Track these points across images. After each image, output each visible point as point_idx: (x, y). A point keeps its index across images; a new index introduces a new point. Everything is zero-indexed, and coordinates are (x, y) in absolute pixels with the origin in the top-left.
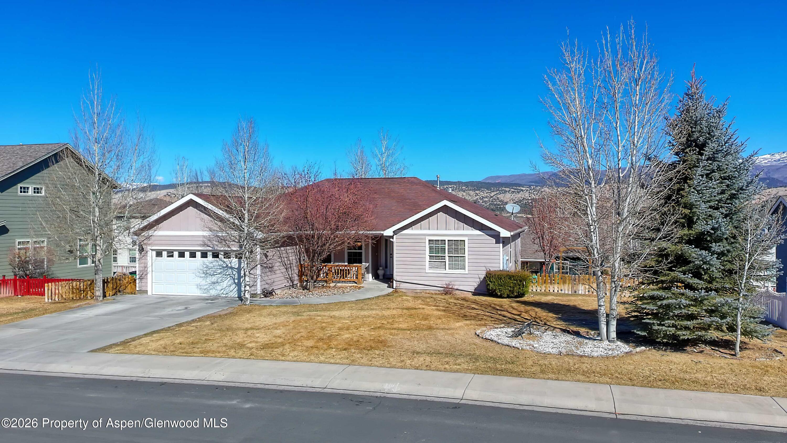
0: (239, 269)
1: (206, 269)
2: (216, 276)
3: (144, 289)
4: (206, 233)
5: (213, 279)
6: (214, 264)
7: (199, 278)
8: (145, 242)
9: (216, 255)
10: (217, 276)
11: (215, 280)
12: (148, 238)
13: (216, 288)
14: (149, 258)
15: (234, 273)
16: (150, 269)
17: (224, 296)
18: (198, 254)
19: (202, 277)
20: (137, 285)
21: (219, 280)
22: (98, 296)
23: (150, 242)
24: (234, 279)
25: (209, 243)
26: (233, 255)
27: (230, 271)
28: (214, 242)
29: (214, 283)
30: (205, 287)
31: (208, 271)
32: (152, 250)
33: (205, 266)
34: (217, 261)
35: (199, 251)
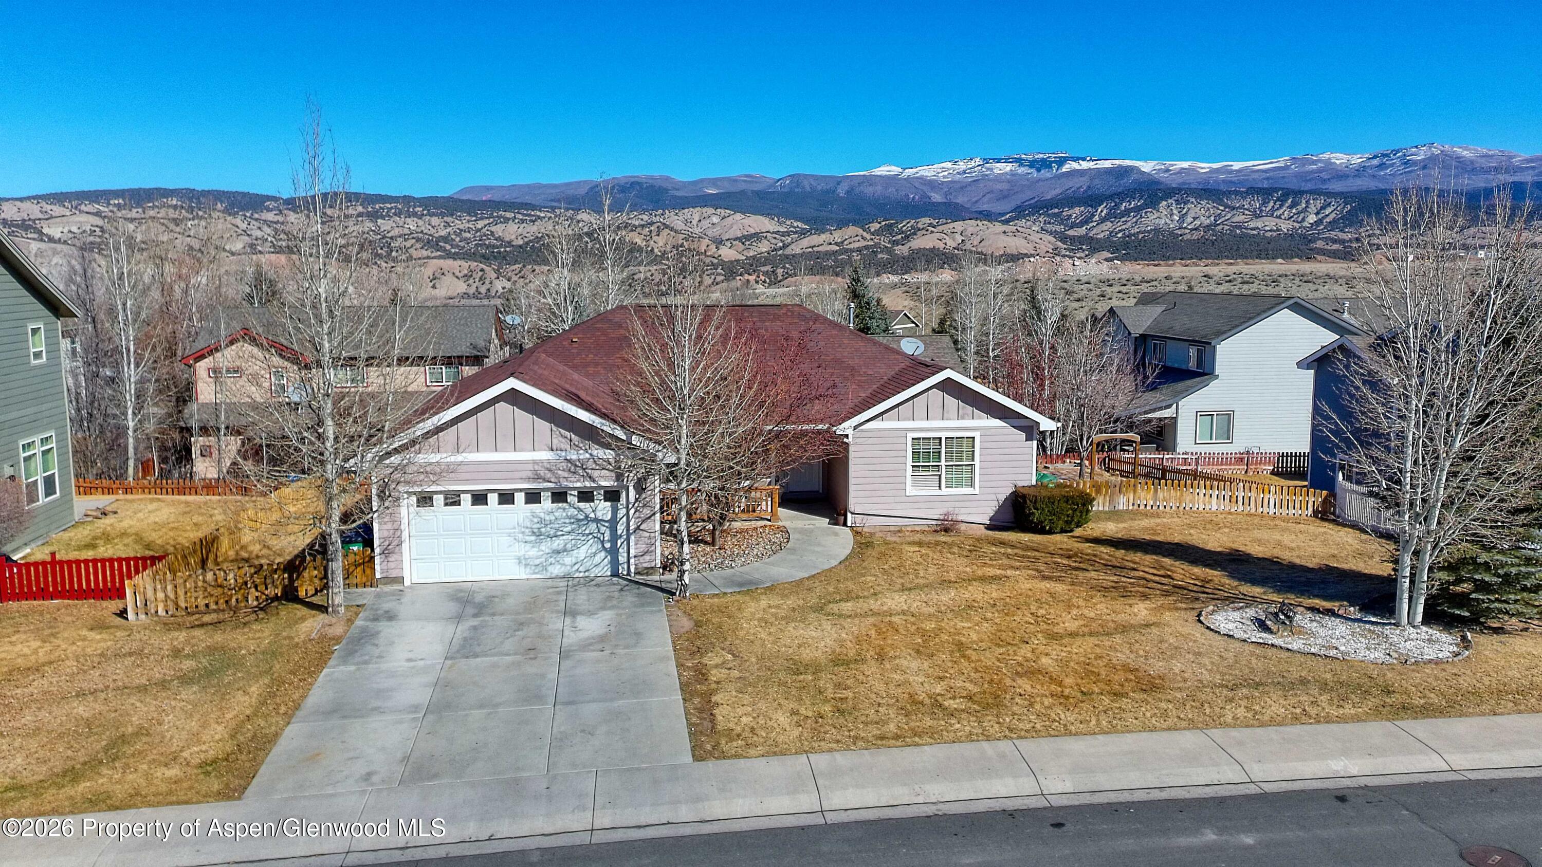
0: (613, 523)
1: (538, 526)
2: (561, 538)
3: (394, 574)
4: (545, 455)
5: (556, 544)
6: (557, 514)
7: (523, 545)
8: (395, 477)
9: (559, 496)
10: (564, 537)
11: (561, 547)
13: (561, 561)
14: (404, 511)
15: (603, 529)
16: (405, 535)
17: (581, 575)
18: (520, 498)
19: (531, 542)
20: (377, 567)
21: (569, 546)
23: (403, 477)
24: (603, 542)
25: (549, 475)
26: (599, 495)
27: (593, 526)
28: (560, 472)
29: (558, 552)
30: (537, 562)
31: (543, 530)
32: (410, 494)
33: (536, 520)
34: (564, 509)
35: (521, 490)
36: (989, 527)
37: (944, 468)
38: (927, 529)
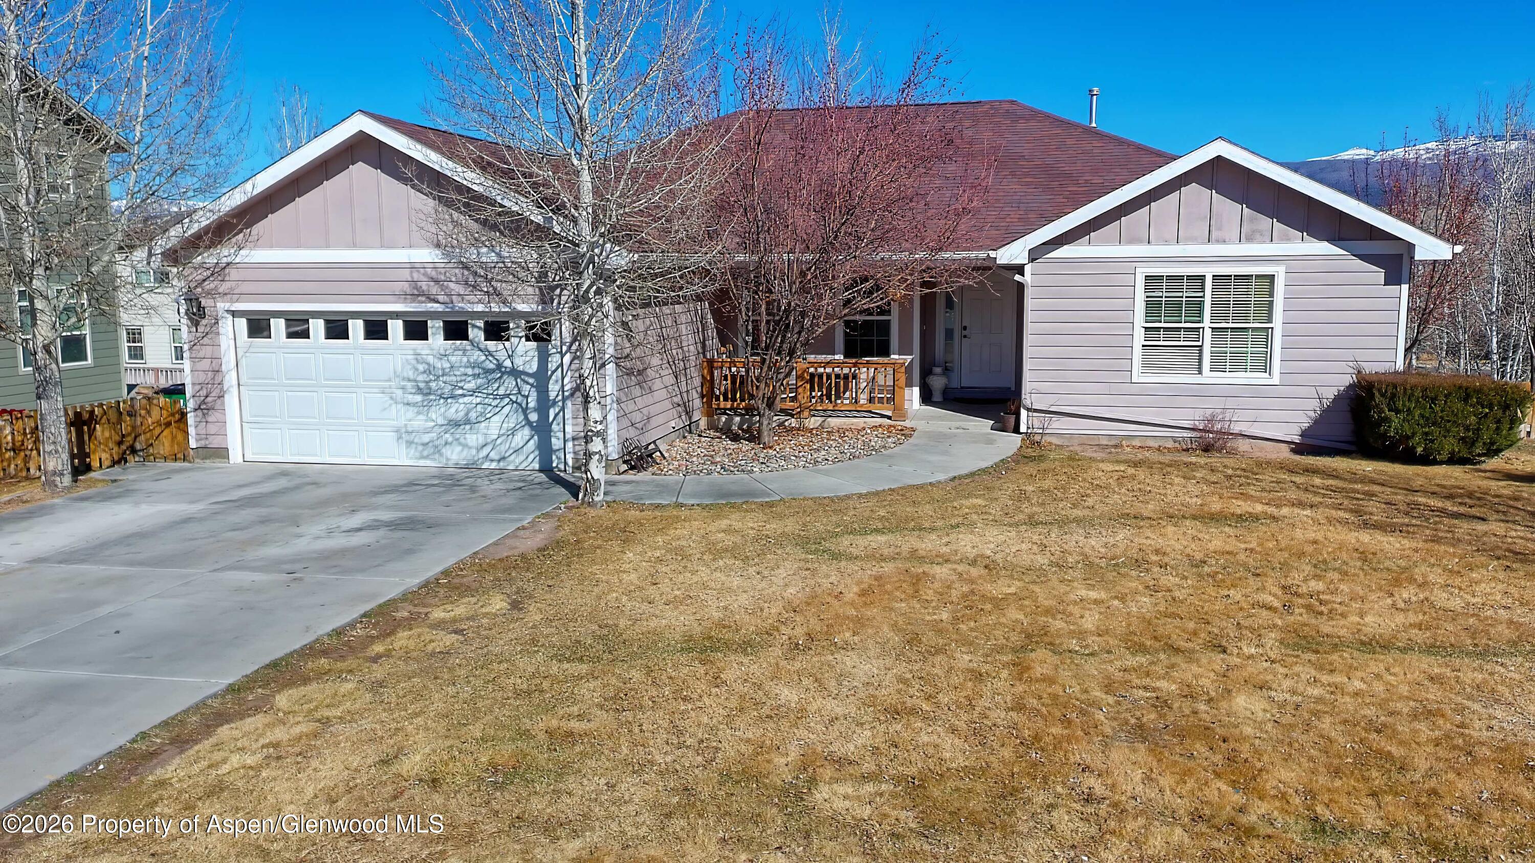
0: (542, 377)
1: (424, 377)
2: (461, 400)
3: (215, 442)
4: (426, 255)
6: (451, 358)
7: (404, 407)
8: (208, 285)
9: (456, 331)
10: (466, 399)
11: (461, 415)
12: (220, 271)
13: (462, 440)
14: (226, 342)
15: (526, 388)
16: (230, 379)
17: (493, 465)
18: (396, 328)
19: (415, 404)
20: (192, 430)
21: (473, 415)
22: (54, 473)
23: (224, 287)
24: (525, 411)
25: (434, 289)
26: (517, 329)
27: (510, 383)
28: (452, 285)
29: (456, 424)
30: (426, 438)
31: (433, 385)
32: (234, 314)
33: (421, 368)
34: (465, 350)
35: (396, 315)
36: (1299, 449)
37: (1208, 333)
38: (1170, 444)
